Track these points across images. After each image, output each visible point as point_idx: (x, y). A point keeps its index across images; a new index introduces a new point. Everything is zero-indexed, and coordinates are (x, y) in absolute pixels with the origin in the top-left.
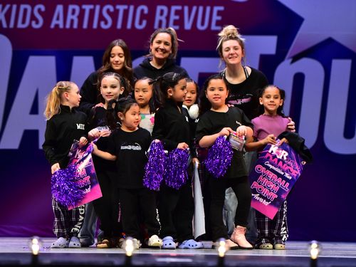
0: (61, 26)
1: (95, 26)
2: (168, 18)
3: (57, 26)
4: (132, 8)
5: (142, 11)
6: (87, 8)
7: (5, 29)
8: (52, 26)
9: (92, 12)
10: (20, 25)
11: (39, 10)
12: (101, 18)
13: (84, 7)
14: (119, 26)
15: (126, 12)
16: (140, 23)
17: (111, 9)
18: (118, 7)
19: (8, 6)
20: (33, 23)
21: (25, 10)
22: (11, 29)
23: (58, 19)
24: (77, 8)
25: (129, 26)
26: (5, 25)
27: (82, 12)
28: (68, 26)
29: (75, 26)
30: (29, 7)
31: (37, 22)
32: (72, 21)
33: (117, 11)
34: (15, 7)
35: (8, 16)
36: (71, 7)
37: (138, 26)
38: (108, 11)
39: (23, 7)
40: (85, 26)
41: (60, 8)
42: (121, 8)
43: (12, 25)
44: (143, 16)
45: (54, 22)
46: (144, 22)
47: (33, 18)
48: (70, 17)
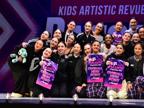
0: (83, 14)
1: (96, 14)
2: (124, 10)
3: (81, 14)
4: (110, 6)
5: (114, 7)
6: (93, 7)
7: (62, 16)
8: (80, 14)
9: (95, 8)
10: (68, 14)
11: (75, 8)
12: (98, 11)
13: (92, 6)
14: (105, 14)
15: (108, 8)
16: (113, 12)
17: (102, 7)
18: (104, 6)
19: (63, 7)
20: (73, 13)
21: (70, 8)
22: (64, 16)
23: (82, 11)
24: (89, 7)
25: (109, 14)
26: (62, 14)
27: (91, 8)
28: (86, 14)
29: (88, 14)
30: (71, 7)
31: (74, 13)
32: (87, 12)
33: (104, 8)
34: (66, 7)
35: (63, 11)
36: (87, 7)
37: (112, 13)
38: (101, 8)
39: (69, 7)
40: (92, 14)
41: (82, 7)
42: (106, 7)
43: (65, 14)
44: (114, 10)
45: (80, 13)
46: (115, 12)
47: (73, 11)
48: (86, 10)
